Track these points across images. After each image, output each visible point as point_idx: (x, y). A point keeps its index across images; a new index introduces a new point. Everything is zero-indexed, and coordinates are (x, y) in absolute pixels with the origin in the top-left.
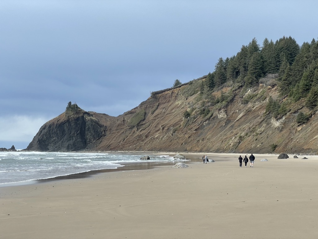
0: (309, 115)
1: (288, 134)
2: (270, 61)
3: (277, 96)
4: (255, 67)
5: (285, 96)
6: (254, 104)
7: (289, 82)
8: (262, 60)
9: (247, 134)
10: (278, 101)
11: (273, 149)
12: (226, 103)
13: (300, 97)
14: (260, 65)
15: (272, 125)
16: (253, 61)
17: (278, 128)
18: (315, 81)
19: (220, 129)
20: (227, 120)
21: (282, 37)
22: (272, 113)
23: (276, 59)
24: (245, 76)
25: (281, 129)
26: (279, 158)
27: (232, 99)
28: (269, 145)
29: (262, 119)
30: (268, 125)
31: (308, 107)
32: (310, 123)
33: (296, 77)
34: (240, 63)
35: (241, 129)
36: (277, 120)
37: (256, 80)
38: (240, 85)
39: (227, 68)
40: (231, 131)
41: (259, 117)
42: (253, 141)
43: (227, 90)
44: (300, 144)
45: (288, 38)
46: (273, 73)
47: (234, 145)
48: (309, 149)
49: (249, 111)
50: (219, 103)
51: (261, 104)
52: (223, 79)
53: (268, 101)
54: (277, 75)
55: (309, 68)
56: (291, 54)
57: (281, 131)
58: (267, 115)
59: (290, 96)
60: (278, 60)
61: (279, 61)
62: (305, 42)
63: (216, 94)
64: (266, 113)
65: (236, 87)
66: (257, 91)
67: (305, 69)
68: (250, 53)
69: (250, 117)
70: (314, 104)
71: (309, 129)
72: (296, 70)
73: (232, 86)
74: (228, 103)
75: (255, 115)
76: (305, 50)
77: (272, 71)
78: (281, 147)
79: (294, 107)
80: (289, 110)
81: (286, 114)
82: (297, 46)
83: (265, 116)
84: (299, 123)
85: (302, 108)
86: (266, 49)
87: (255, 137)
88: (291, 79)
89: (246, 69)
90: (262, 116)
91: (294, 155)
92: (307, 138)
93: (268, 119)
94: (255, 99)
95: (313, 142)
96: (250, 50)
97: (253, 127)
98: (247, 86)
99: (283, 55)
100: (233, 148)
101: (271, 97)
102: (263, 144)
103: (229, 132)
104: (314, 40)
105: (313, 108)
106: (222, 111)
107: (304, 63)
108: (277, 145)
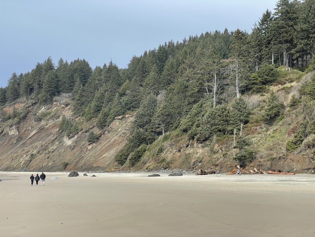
0: (99, 134)
1: (79, 153)
2: (65, 80)
3: (71, 115)
4: (49, 85)
5: (78, 115)
6: (47, 122)
7: (81, 102)
8: (56, 79)
9: (39, 152)
10: (71, 120)
11: (65, 167)
12: (19, 120)
13: (92, 117)
14: (55, 84)
15: (64, 143)
16: (47, 79)
17: (70, 146)
18: (105, 103)
19: (10, 147)
20: (18, 138)
21: (77, 59)
22: (65, 132)
23: (71, 79)
24: (39, 94)
25: (72, 148)
26: (70, 175)
27: (25, 116)
28: (60, 163)
29: (55, 137)
30: (61, 143)
31: (98, 127)
32: (100, 142)
33: (88, 98)
34: (35, 79)
35: (33, 147)
36: (70, 139)
37: (50, 98)
38: (34, 102)
39: (21, 84)
40: (22, 149)
41: (52, 135)
42: (45, 159)
43: (20, 106)
44: (90, 162)
45: (82, 60)
46: (67, 93)
47: (25, 163)
48: (97, 167)
49: (42, 129)
50: (10, 120)
51: (54, 122)
52: (16, 94)
53: (61, 119)
54: (71, 94)
55: (101, 91)
56: (84, 76)
57: (73, 149)
58: (60, 133)
59: (83, 115)
60: (72, 80)
61: (73, 82)
62: (98, 66)
63: (8, 110)
64: (59, 131)
65: (29, 104)
66: (50, 109)
67: (96, 91)
68: (45, 71)
69: (43, 135)
70: (103, 124)
71: (98, 148)
72: (88, 92)
73: (25, 102)
74: (21, 119)
75: (48, 133)
76: (97, 74)
77: (67, 90)
78: (72, 165)
79: (86, 127)
80: (81, 129)
81: (78, 133)
82: (90, 69)
83: (58, 134)
84: (89, 142)
85: (93, 128)
86: (61, 69)
87: (47, 155)
88: (84, 100)
89: (40, 86)
90: (55, 134)
91: (84, 173)
92: (97, 156)
93: (60, 137)
94: (48, 117)
95: (102, 160)
96: (45, 68)
97: (45, 145)
98: (41, 104)
99: (77, 76)
100: (24, 167)
101: (64, 115)
102: (55, 162)
103: (20, 149)
104: (105, 65)
105: (102, 128)
106: (14, 127)
107: (96, 85)
108: (68, 163)
